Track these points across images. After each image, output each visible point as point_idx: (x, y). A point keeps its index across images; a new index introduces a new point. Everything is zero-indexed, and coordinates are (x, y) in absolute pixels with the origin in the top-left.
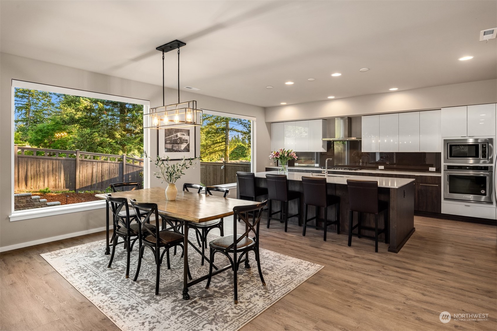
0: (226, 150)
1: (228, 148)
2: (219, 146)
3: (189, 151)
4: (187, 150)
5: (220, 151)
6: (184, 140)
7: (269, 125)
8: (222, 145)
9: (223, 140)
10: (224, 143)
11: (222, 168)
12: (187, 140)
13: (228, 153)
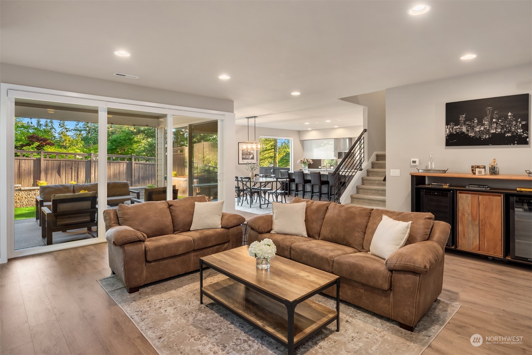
0: (275, 157)
1: (277, 155)
2: (268, 153)
3: (254, 159)
4: (253, 158)
5: (269, 157)
6: (251, 153)
7: (303, 142)
8: (271, 152)
9: (272, 147)
10: (273, 150)
11: (271, 171)
12: (253, 153)
13: (278, 160)
